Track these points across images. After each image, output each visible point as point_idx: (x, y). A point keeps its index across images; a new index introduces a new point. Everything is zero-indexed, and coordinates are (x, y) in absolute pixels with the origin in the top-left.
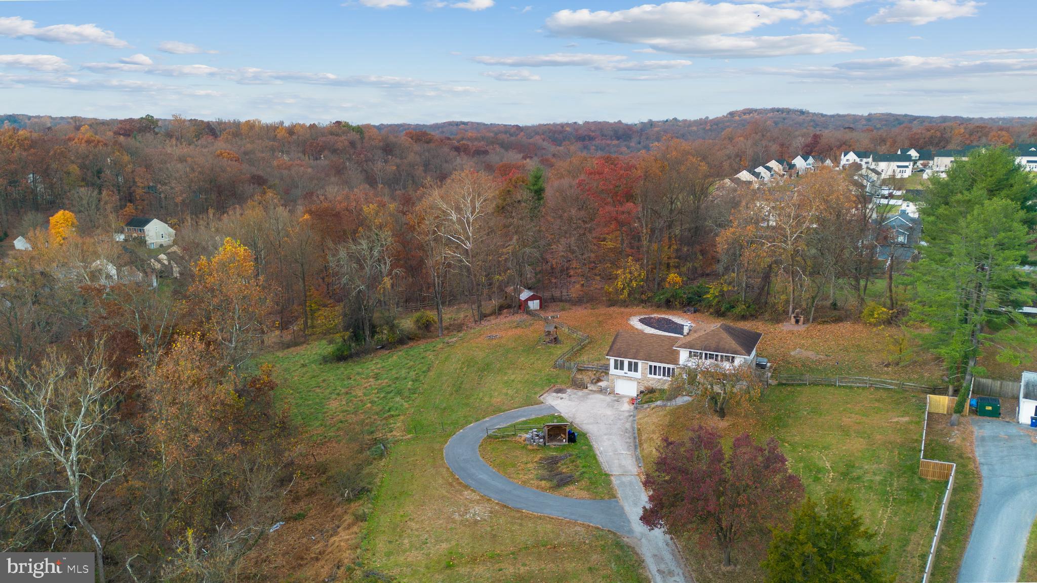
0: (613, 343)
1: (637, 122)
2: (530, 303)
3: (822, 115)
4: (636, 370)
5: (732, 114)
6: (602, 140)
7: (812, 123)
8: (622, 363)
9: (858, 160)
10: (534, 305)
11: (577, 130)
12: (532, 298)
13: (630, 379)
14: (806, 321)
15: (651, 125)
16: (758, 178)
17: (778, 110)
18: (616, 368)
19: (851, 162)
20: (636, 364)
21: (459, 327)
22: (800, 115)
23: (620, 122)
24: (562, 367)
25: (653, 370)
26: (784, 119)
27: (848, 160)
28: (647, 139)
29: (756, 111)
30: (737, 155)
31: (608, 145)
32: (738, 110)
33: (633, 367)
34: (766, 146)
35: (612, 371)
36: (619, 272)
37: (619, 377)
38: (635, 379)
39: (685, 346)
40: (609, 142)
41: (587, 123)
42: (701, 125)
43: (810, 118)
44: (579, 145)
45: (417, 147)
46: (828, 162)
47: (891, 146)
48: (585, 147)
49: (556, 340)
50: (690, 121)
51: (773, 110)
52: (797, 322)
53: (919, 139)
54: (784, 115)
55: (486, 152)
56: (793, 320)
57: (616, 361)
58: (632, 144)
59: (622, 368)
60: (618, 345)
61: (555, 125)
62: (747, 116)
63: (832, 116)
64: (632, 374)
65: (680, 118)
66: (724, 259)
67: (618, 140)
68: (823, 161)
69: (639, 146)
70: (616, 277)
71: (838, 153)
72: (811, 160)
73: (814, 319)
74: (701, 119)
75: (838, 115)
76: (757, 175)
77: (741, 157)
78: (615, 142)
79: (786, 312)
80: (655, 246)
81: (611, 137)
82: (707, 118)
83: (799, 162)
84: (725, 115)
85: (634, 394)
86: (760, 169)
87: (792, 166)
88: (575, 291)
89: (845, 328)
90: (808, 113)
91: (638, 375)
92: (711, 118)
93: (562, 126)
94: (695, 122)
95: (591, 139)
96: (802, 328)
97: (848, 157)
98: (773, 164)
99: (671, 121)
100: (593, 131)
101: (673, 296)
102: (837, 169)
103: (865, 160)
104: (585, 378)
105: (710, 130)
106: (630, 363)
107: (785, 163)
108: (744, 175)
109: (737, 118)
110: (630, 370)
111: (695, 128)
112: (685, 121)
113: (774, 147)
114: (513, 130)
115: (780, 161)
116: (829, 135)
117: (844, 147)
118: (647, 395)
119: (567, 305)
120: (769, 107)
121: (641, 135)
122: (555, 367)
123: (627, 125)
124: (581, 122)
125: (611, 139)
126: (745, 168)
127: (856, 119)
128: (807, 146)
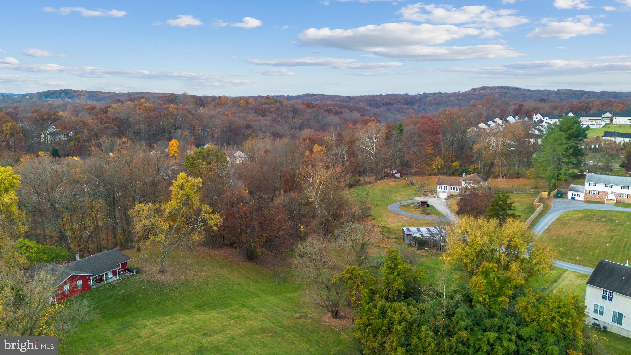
0: (438, 180)
1: (416, 94)
2: (396, 175)
3: (529, 90)
4: (446, 189)
5: (474, 90)
6: (398, 105)
7: (522, 96)
8: (442, 187)
9: (542, 118)
10: (398, 175)
11: (383, 100)
12: (396, 173)
13: (444, 192)
14: (506, 178)
15: (426, 96)
16: (489, 127)
17: (502, 87)
18: (439, 188)
19: (538, 119)
20: (447, 187)
21: (370, 182)
22: (515, 91)
23: (407, 94)
24: (419, 191)
25: (453, 189)
26: (506, 93)
27: (537, 118)
28: (424, 104)
29: (488, 87)
30: (478, 115)
31: (402, 108)
32: (478, 87)
33: (446, 188)
34: (494, 111)
35: (438, 190)
36: (433, 162)
37: (440, 192)
38: (446, 192)
39: (463, 180)
40: (402, 106)
41: (387, 95)
42: (456, 96)
43: (521, 92)
44: (385, 108)
45: (308, 110)
46: (526, 119)
47: (560, 111)
48: (389, 109)
49: (413, 184)
50: (449, 94)
51: (499, 87)
52: (503, 178)
53: (575, 107)
54: (505, 91)
55: (341, 113)
56: (501, 177)
57: (439, 186)
58: (416, 107)
59: (441, 189)
60: (440, 181)
61: (369, 96)
62: (483, 91)
63: (535, 91)
64: (445, 190)
65: (443, 92)
66: (476, 156)
67: (407, 105)
68: (523, 119)
69: (420, 109)
70: (432, 164)
71: (532, 114)
72: (517, 118)
73: (509, 178)
74: (455, 93)
75: (539, 90)
76: (489, 125)
77: (480, 116)
78: (406, 106)
79: (499, 176)
80: (447, 153)
81: (403, 103)
82: (459, 92)
83: (511, 119)
84: (470, 90)
85: (446, 197)
86: (490, 122)
87: (507, 121)
88: (414, 170)
89: (521, 180)
90: (520, 89)
91: (447, 191)
92: (461, 92)
93: (373, 96)
94: (452, 94)
95: (392, 104)
96: (504, 180)
97: (537, 116)
98: (497, 120)
99: (437, 94)
100: (393, 100)
101: (455, 171)
102: (531, 122)
103: (546, 118)
104: (428, 193)
105: (461, 99)
106: (444, 187)
107: (503, 119)
108: (482, 125)
109: (477, 92)
110: (444, 189)
111: (452, 98)
112: (446, 94)
113: (498, 111)
114: (347, 99)
115: (501, 119)
116: (529, 104)
117: (535, 112)
118: (450, 197)
119: (411, 176)
120: (497, 85)
121: (421, 102)
122: (416, 191)
123: (411, 96)
124: (384, 94)
125: (403, 104)
126: (482, 122)
127: (549, 93)
128: (516, 110)
